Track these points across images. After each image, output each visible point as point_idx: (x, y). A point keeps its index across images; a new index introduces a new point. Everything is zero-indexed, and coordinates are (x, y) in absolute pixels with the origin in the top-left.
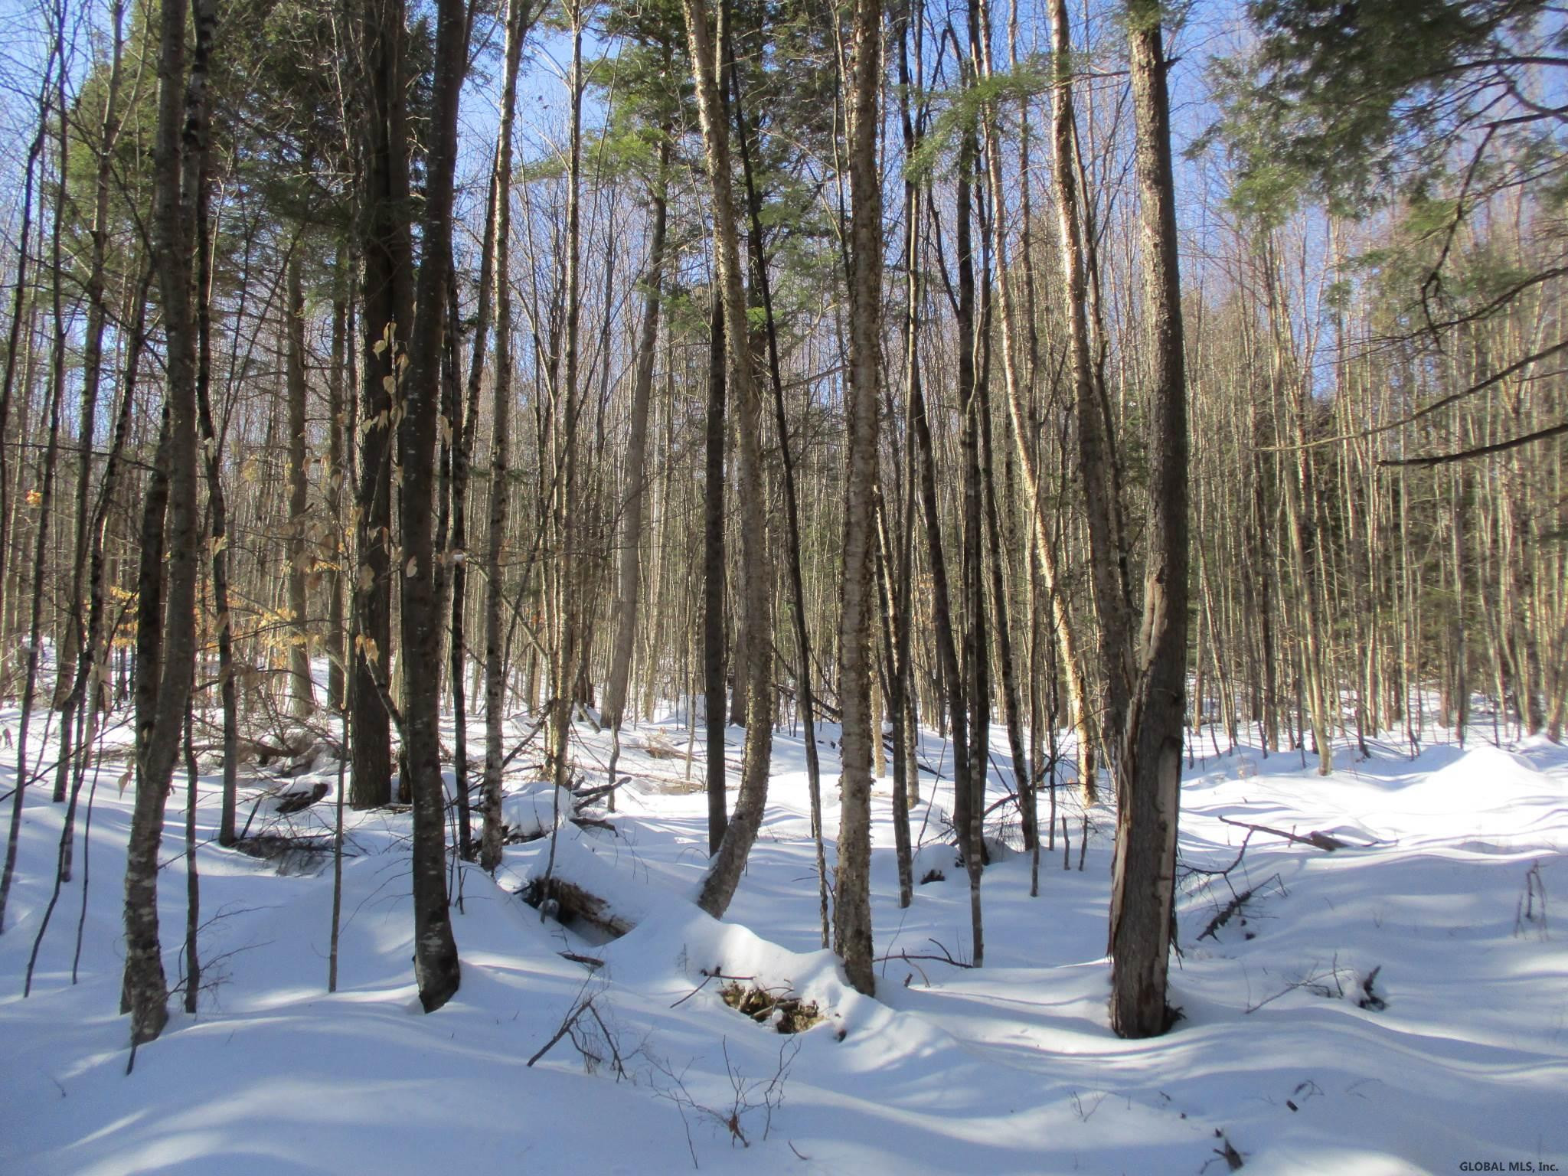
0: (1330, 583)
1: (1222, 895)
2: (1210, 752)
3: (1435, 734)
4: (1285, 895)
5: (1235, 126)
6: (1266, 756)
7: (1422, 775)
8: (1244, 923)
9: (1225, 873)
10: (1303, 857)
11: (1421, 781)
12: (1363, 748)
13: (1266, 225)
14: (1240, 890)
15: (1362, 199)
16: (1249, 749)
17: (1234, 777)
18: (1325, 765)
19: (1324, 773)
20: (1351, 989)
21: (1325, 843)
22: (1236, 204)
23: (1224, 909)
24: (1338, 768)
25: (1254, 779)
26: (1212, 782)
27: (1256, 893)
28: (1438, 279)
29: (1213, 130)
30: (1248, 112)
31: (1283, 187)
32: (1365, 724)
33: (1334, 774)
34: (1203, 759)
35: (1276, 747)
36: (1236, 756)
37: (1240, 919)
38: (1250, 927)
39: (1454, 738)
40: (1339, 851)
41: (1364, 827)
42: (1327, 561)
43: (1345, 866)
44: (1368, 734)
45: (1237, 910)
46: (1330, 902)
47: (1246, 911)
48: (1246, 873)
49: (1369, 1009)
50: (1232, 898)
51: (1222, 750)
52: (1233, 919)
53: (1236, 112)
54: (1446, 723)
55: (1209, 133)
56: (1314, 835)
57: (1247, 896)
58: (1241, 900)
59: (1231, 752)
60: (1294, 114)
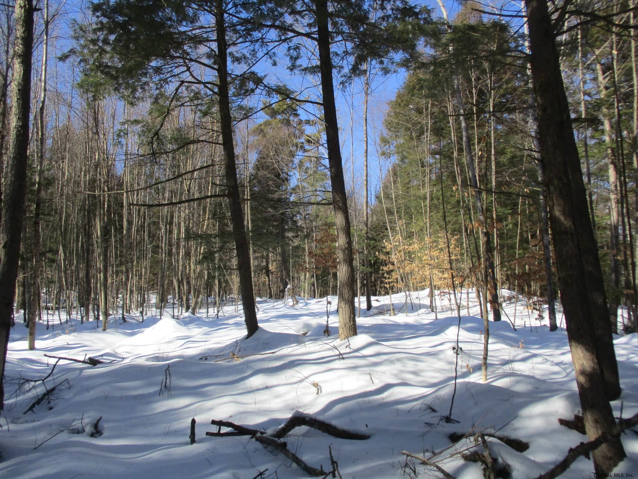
0: (116, 251)
1: (41, 390)
2: (57, 322)
3: (153, 312)
4: (70, 388)
5: (82, 52)
6: (82, 323)
7: (143, 329)
8: (49, 403)
9: (43, 380)
10: (82, 369)
11: (142, 332)
12: (124, 318)
13: (95, 98)
14: (49, 387)
15: (134, 97)
16: (76, 320)
17: (64, 333)
18: (105, 327)
19: (104, 330)
20: (88, 429)
21: (93, 362)
22: (81, 86)
23: (40, 397)
24: (110, 328)
25: (73, 334)
26: (55, 336)
27: (57, 388)
28: (158, 135)
29: (72, 52)
30: (89, 48)
31: (101, 84)
32: (126, 308)
33: (108, 330)
34: (53, 326)
35: (88, 319)
36: (70, 324)
37: (48, 401)
38: (52, 404)
39: (158, 314)
40: (98, 366)
41: (116, 353)
42: (116, 241)
43: (99, 372)
44: (127, 313)
45: (47, 397)
46: (88, 390)
47: (52, 397)
48: (54, 379)
49: (95, 437)
50: (45, 391)
51: (63, 321)
52: (45, 401)
53: (84, 47)
54: (157, 308)
55: (70, 51)
56: (90, 359)
57: (53, 389)
58: (50, 392)
59: (67, 322)
60: (108, 55)
